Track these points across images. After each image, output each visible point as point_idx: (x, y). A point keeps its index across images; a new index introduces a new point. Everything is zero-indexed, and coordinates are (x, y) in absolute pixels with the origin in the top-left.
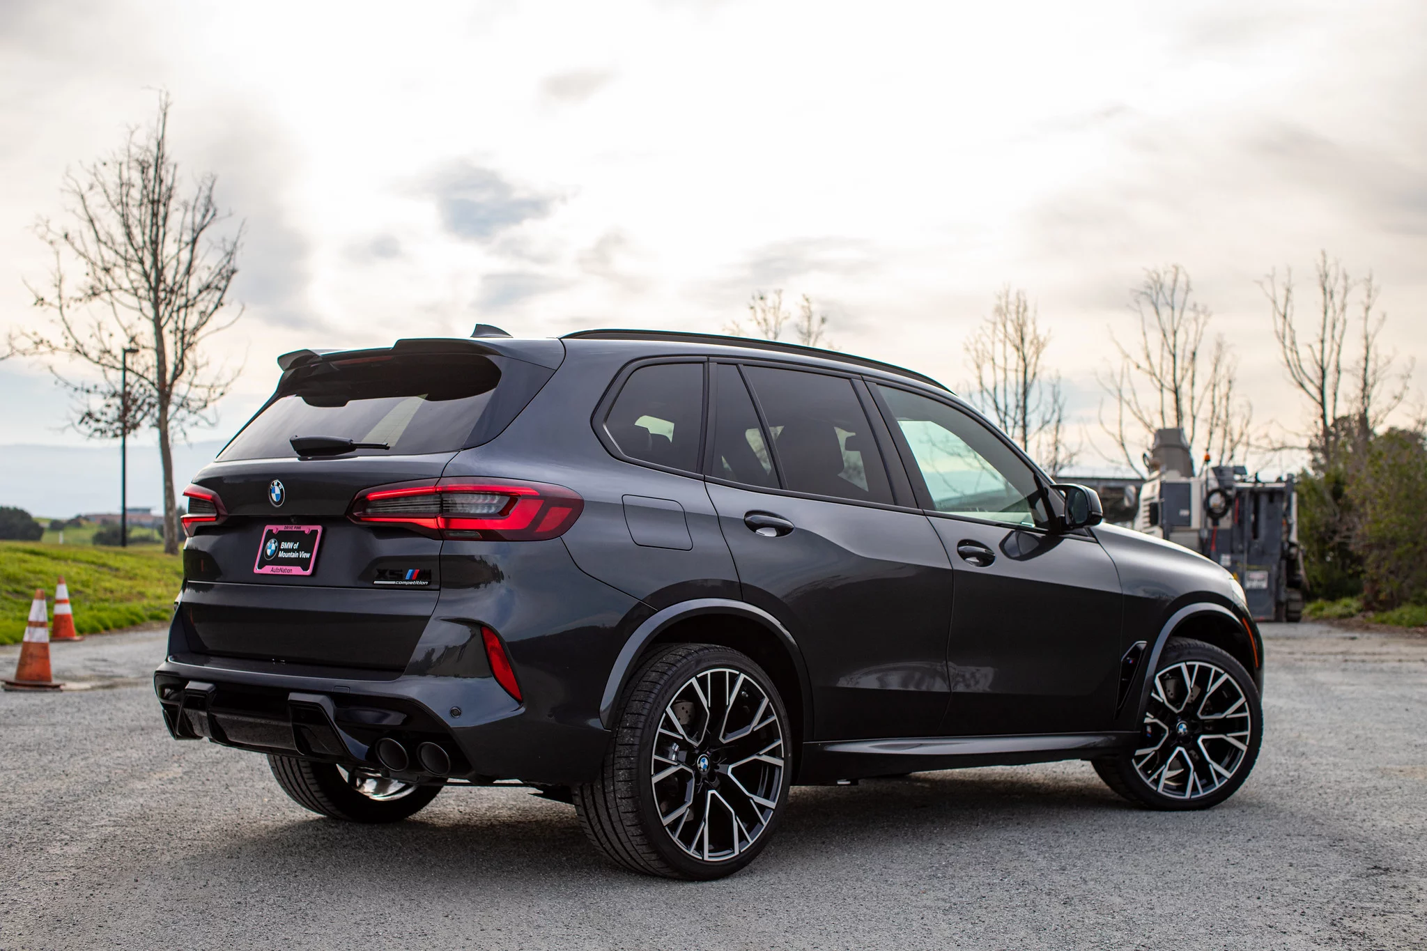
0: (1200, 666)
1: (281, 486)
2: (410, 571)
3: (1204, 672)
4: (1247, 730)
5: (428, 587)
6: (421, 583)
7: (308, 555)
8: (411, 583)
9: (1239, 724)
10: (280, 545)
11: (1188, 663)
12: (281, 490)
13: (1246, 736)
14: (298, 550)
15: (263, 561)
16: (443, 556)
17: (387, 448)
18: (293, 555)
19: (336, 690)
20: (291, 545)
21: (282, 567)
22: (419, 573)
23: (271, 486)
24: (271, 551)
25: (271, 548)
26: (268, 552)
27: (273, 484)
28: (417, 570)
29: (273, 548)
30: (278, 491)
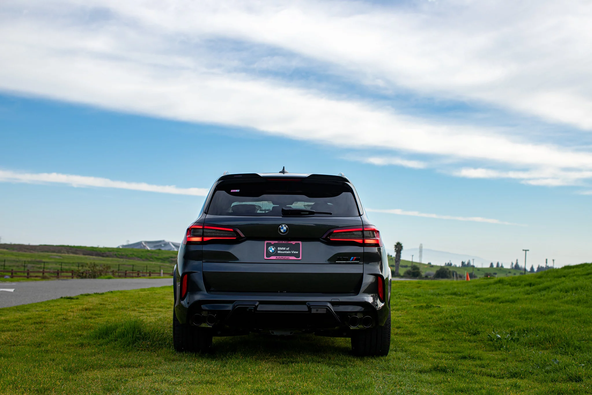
2: (352, 258)
5: (359, 263)
6: (356, 262)
7: (297, 252)
8: (352, 262)
10: (277, 249)
12: (287, 228)
14: (289, 250)
15: (269, 254)
16: (365, 252)
17: (331, 214)
18: (288, 252)
19: (333, 300)
20: (284, 249)
21: (282, 257)
22: (356, 258)
23: (280, 227)
24: (272, 250)
25: (272, 249)
26: (271, 251)
27: (282, 226)
28: (355, 258)
29: (273, 249)
30: (285, 228)
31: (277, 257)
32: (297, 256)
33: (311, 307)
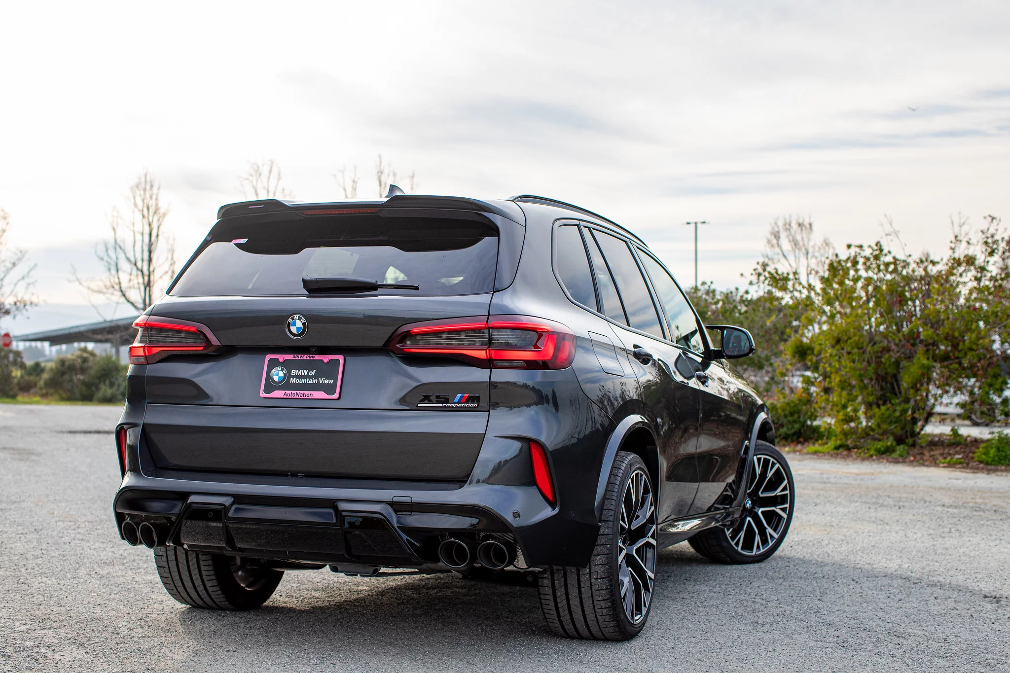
0: (764, 458)
1: (303, 320)
2: (459, 395)
3: (766, 462)
4: (787, 503)
5: (478, 409)
7: (331, 382)
8: (460, 405)
9: (782, 499)
10: (290, 372)
11: (758, 456)
12: (304, 324)
13: (787, 508)
14: (315, 377)
15: (271, 386)
16: (493, 382)
17: (417, 288)
18: (311, 381)
19: (396, 499)
20: (305, 373)
21: (298, 392)
22: (468, 397)
23: (290, 320)
24: (279, 377)
25: (278, 374)
26: (276, 379)
27: (293, 319)
28: (467, 395)
29: (281, 374)
30: (299, 324)
31: (287, 392)
32: (329, 389)
33: (344, 514)
